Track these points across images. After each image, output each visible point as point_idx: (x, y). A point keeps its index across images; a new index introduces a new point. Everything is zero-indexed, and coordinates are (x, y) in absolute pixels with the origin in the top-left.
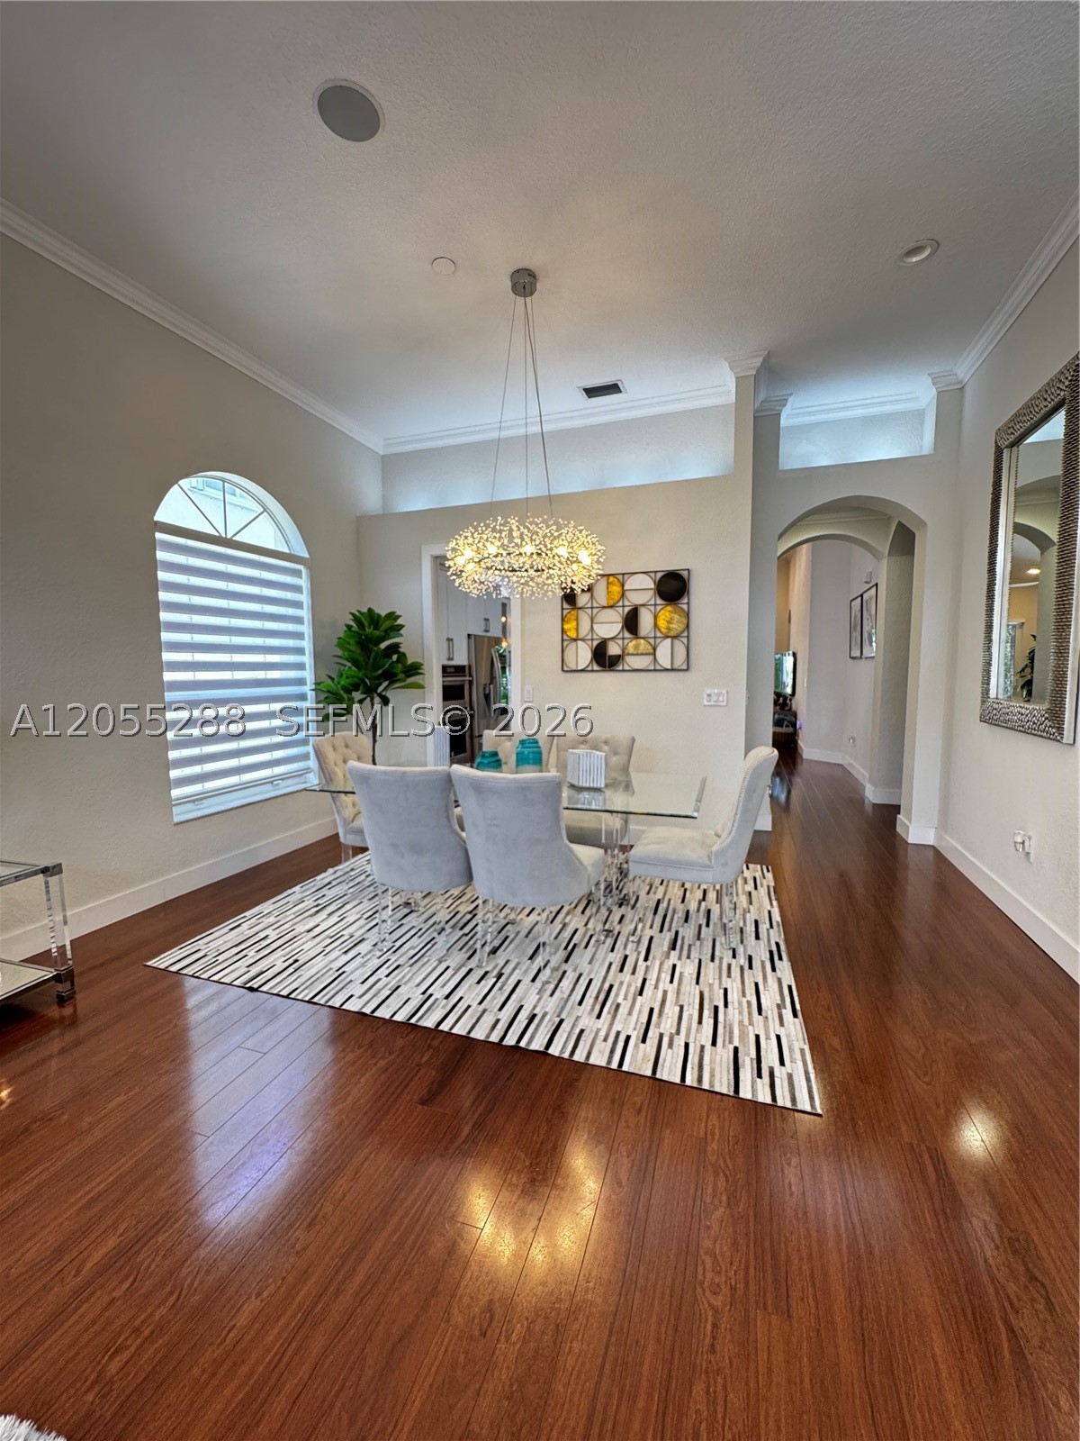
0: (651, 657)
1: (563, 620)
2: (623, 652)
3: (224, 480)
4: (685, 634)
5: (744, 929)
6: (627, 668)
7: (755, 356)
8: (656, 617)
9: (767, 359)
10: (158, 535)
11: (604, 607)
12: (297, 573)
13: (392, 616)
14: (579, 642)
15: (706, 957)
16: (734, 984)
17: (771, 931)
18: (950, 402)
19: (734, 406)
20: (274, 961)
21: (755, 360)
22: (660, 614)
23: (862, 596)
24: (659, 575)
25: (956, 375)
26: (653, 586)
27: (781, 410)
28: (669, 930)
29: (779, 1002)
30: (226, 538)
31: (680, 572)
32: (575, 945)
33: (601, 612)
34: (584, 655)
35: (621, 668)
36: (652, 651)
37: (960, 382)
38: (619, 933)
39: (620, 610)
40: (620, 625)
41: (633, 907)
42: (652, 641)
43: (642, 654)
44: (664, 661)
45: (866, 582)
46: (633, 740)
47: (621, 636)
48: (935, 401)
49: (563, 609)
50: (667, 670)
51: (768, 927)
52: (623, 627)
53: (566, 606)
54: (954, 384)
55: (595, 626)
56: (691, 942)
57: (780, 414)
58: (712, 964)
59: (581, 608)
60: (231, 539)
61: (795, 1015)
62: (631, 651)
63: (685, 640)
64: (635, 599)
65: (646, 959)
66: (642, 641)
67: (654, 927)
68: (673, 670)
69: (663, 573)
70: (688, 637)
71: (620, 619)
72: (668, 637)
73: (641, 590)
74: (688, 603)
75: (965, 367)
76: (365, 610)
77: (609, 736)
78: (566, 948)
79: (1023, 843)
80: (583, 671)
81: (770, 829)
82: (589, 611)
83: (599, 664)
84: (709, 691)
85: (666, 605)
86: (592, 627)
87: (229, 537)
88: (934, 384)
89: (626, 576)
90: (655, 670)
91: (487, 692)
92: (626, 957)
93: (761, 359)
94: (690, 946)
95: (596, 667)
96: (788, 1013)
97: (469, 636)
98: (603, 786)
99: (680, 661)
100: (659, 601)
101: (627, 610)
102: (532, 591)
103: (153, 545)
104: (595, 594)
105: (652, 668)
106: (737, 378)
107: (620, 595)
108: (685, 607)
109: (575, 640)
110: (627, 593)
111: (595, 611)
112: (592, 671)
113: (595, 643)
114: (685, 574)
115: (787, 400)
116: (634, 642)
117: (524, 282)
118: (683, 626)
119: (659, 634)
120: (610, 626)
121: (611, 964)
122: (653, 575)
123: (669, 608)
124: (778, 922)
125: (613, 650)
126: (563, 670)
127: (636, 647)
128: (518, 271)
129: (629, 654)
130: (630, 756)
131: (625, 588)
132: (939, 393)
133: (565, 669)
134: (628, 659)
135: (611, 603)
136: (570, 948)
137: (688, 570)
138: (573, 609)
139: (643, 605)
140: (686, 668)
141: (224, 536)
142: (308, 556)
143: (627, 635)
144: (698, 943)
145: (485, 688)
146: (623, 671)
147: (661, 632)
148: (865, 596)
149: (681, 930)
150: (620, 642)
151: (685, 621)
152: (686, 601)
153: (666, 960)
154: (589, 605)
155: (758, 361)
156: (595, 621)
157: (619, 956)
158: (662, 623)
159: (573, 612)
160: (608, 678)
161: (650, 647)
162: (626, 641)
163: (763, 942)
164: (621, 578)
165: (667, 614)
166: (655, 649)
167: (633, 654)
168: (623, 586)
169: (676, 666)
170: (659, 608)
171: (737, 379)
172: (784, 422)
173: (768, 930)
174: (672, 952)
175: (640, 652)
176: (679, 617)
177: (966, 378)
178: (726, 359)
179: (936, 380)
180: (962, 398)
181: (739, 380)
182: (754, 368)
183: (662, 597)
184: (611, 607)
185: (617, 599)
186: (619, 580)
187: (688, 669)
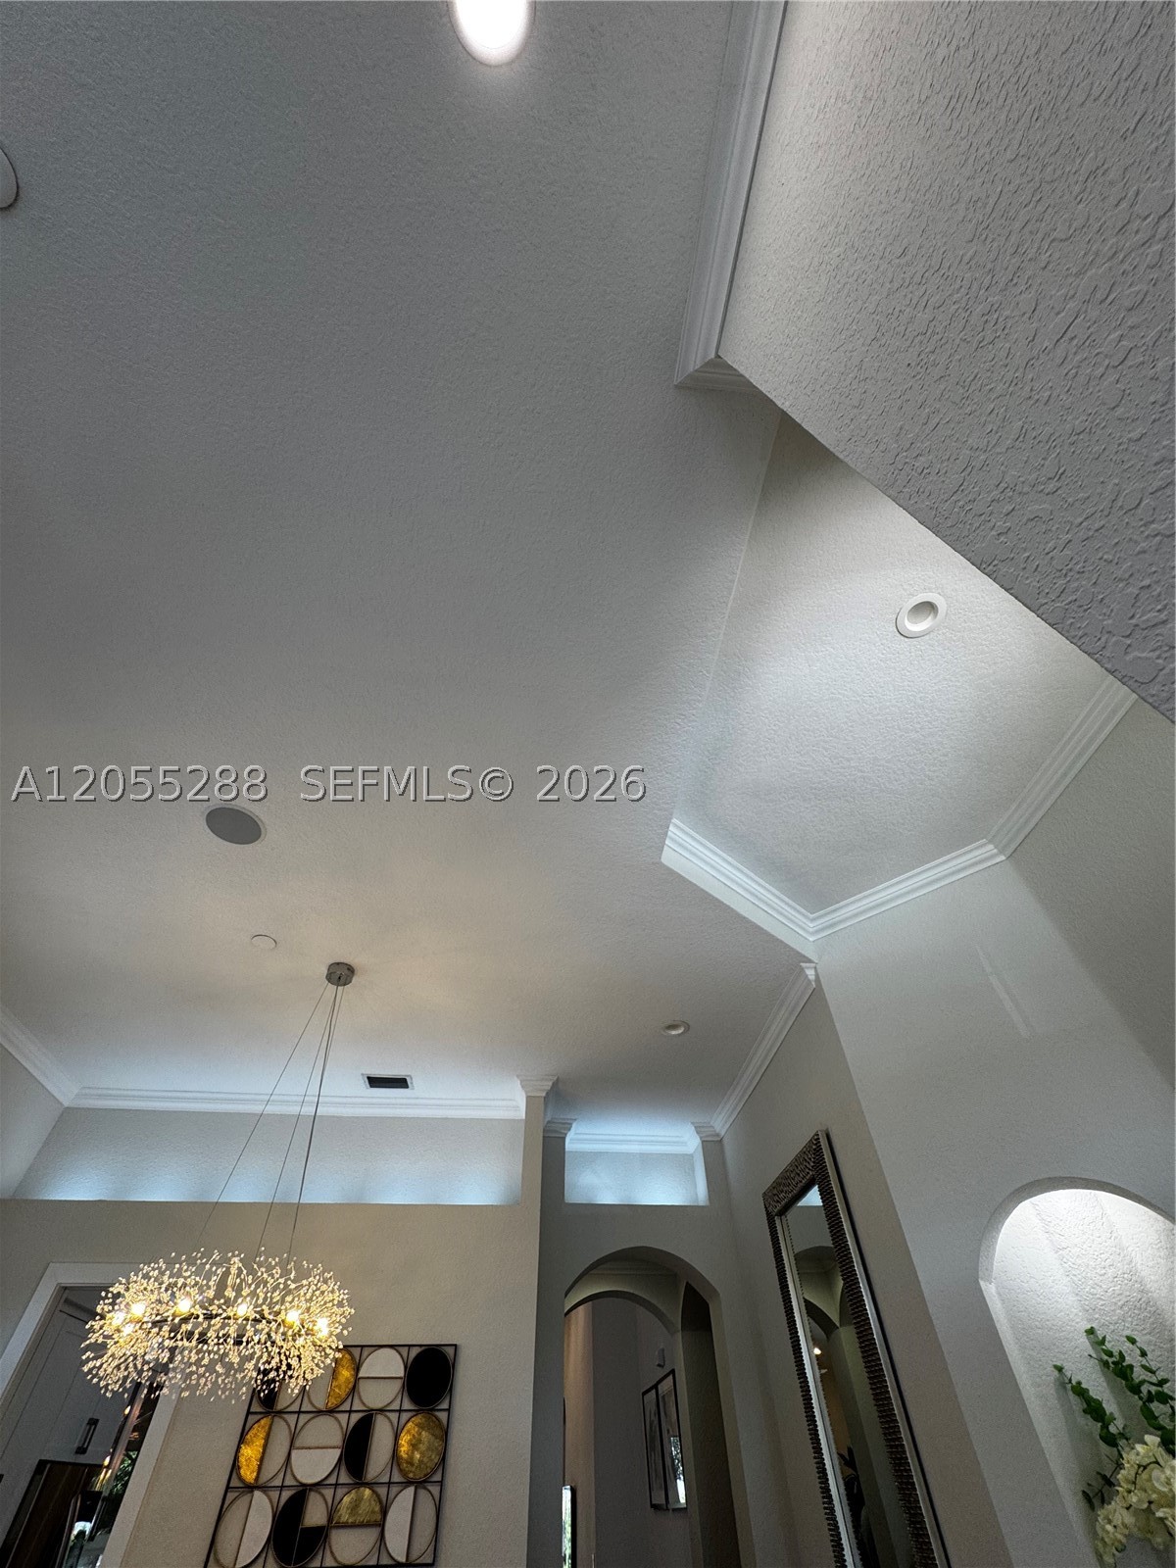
0: (375, 1534)
1: (242, 1438)
2: (330, 1519)
4: (438, 1476)
6: (328, 1560)
7: (546, 1080)
8: (396, 1439)
9: (555, 1084)
11: (319, 1412)
14: (257, 1495)
18: (713, 1150)
19: (523, 1125)
21: (546, 1083)
22: (404, 1431)
23: (655, 1387)
24: (414, 1352)
25: (713, 1127)
26: (402, 1374)
27: (566, 1134)
31: (442, 1348)
33: (311, 1424)
34: (256, 1528)
35: (318, 1561)
36: (379, 1517)
37: (718, 1135)
39: (344, 1419)
40: (337, 1453)
42: (383, 1492)
43: (361, 1525)
45: (657, 1366)
47: (333, 1479)
48: (700, 1150)
49: (248, 1413)
50: (398, 1564)
52: (340, 1459)
53: (255, 1405)
54: (712, 1135)
55: (294, 1453)
57: (564, 1139)
59: (281, 1412)
62: (344, 1516)
63: (435, 1490)
64: (375, 1396)
66: (367, 1492)
68: (408, 1564)
69: (419, 1350)
70: (441, 1483)
71: (341, 1442)
72: (411, 1483)
73: (384, 1380)
74: (449, 1410)
75: (720, 1123)
82: (293, 1420)
83: (278, 1552)
85: (417, 1412)
86: (289, 1454)
88: (697, 1133)
89: (366, 1351)
93: (550, 1084)
95: (271, 1562)
97: (39, 1465)
100: (407, 1405)
101: (355, 1417)
105: (374, 1562)
107: (350, 1387)
108: (443, 1416)
109: (250, 1489)
110: (361, 1384)
111: (302, 1420)
113: (286, 1496)
114: (450, 1351)
115: (571, 1124)
116: (353, 1494)
117: (341, 974)
118: (436, 1459)
119: (396, 1476)
120: (319, 1456)
122: (404, 1351)
123: (418, 1419)
125: (314, 1513)
127: (355, 1506)
128: (338, 964)
129: (338, 1525)
131: (360, 1375)
132: (703, 1142)
134: (335, 1537)
135: (332, 1403)
137: (455, 1345)
138: (267, 1414)
139: (381, 1411)
140: (430, 1561)
143: (344, 1478)
147: (401, 1471)
148: (660, 1389)
150: (329, 1494)
151: (441, 1448)
152: (445, 1405)
154: (296, 1406)
155: (548, 1085)
156: (298, 1443)
158: (405, 1450)
159: (265, 1420)
161: (377, 1508)
162: (340, 1491)
164: (359, 1354)
165: (414, 1433)
166: (384, 1512)
167: (345, 1526)
168: (357, 1369)
169: (413, 1556)
170: (405, 1416)
171: (528, 1098)
172: (569, 1145)
175: (359, 1519)
176: (433, 1438)
177: (723, 1133)
178: (518, 1076)
179: (698, 1130)
180: (722, 1151)
181: (529, 1099)
182: (543, 1090)
183: (412, 1396)
184: (331, 1412)
185: (344, 1395)
186: (353, 1358)
187: (433, 1563)
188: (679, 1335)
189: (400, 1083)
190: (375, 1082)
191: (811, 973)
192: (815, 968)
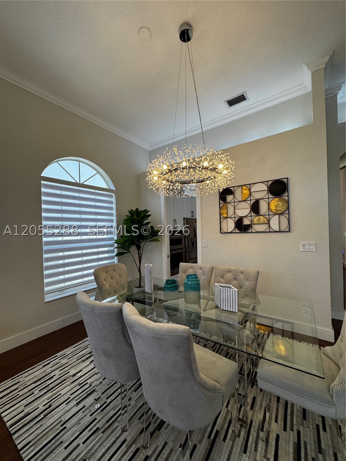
0: (267, 226)
1: (220, 209)
2: (251, 223)
3: (79, 161)
4: (287, 212)
6: (253, 231)
8: (269, 205)
10: (42, 182)
11: (240, 201)
12: (111, 196)
13: (146, 211)
14: (228, 219)
20: (38, 405)
22: (271, 203)
24: (270, 183)
26: (267, 189)
27: (337, 93)
30: (80, 183)
31: (281, 180)
32: (217, 432)
33: (239, 204)
34: (231, 225)
35: (250, 231)
36: (267, 222)
38: (251, 422)
39: (249, 202)
40: (250, 209)
42: (267, 217)
43: (262, 224)
44: (275, 227)
47: (250, 215)
49: (220, 204)
50: (277, 232)
52: (251, 210)
53: (221, 202)
55: (236, 210)
57: (337, 95)
59: (229, 203)
60: (82, 184)
62: (256, 222)
63: (287, 216)
64: (257, 196)
66: (262, 217)
67: (279, 421)
68: (280, 231)
69: (272, 182)
70: (289, 214)
71: (250, 207)
72: (277, 214)
73: (260, 191)
74: (288, 196)
76: (134, 210)
77: (244, 269)
78: (209, 437)
80: (230, 233)
82: (233, 204)
83: (238, 229)
84: (303, 242)
85: (275, 198)
86: (234, 211)
87: (81, 183)
89: (252, 185)
90: (269, 232)
91: (192, 241)
93: (328, 57)
95: (237, 231)
97: (184, 218)
98: (236, 311)
99: (284, 226)
100: (270, 196)
101: (252, 202)
103: (40, 186)
104: (236, 195)
106: (312, 73)
107: (248, 195)
108: (286, 198)
109: (226, 218)
110: (252, 194)
111: (236, 203)
112: (235, 233)
113: (236, 219)
114: (285, 180)
115: (341, 86)
116: (257, 218)
118: (285, 208)
119: (271, 213)
120: (244, 210)
122: (266, 183)
123: (276, 199)
125: (246, 222)
126: (221, 232)
127: (259, 220)
129: (254, 224)
131: (251, 191)
133: (222, 232)
134: (254, 226)
135: (244, 199)
136: (212, 437)
137: (287, 178)
138: (225, 203)
139: (261, 199)
141: (79, 182)
142: (115, 189)
143: (253, 214)
146: (252, 232)
147: (272, 212)
149: (301, 429)
150: (250, 218)
151: (287, 205)
152: (286, 194)
154: (233, 201)
156: (236, 208)
158: (273, 207)
159: (225, 205)
160: (244, 236)
161: (266, 220)
162: (253, 218)
164: (249, 186)
165: (275, 203)
166: (269, 221)
167: (256, 224)
168: (250, 190)
169: (282, 230)
170: (270, 200)
172: (339, 100)
175: (260, 223)
176: (283, 204)
178: (304, 64)
181: (314, 73)
183: (272, 194)
184: (244, 201)
185: (247, 197)
186: (248, 188)
187: (289, 231)
189: (241, 98)
190: (232, 103)
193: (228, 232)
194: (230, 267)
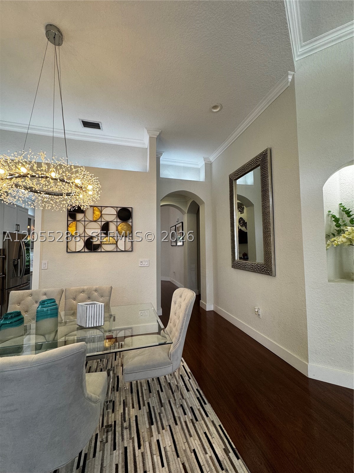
0: (115, 246)
1: (68, 226)
2: (101, 243)
5: (179, 385)
6: (103, 250)
7: (157, 131)
8: (117, 227)
11: (91, 221)
15: (172, 421)
16: (196, 441)
17: (190, 380)
18: (208, 166)
21: (156, 132)
22: (119, 227)
23: (175, 226)
24: (119, 209)
25: (210, 159)
26: (116, 214)
27: (160, 157)
28: (144, 405)
29: (224, 447)
31: (127, 208)
33: (89, 224)
34: (80, 245)
35: (100, 250)
36: (115, 243)
37: (210, 162)
39: (100, 223)
40: (100, 230)
41: (117, 390)
43: (110, 244)
44: (121, 246)
45: (177, 222)
46: (112, 288)
48: (204, 166)
49: (68, 221)
50: (122, 251)
51: (188, 379)
53: (69, 219)
54: (208, 162)
55: (86, 230)
56: (159, 411)
57: (160, 158)
58: (177, 426)
59: (79, 221)
61: (238, 458)
62: (106, 242)
64: (107, 218)
65: (139, 448)
66: (111, 238)
67: (135, 405)
68: (125, 251)
69: (120, 208)
71: (100, 228)
73: (110, 215)
74: (132, 222)
75: (212, 158)
77: (97, 287)
79: (258, 312)
80: (79, 252)
81: (162, 315)
82: (83, 223)
83: (88, 248)
84: (141, 260)
85: (122, 222)
86: (85, 230)
88: (204, 161)
89: (103, 208)
90: (117, 251)
91: (16, 263)
92: (126, 448)
93: (159, 133)
94: (159, 414)
95: (86, 250)
96: (232, 454)
98: (102, 325)
99: (128, 247)
100: (119, 220)
101: (103, 223)
102: (52, 206)
104: (87, 215)
105: (116, 250)
106: (150, 137)
107: (100, 216)
108: (130, 224)
110: (103, 215)
111: (86, 223)
112: (85, 252)
113: (86, 238)
114: (130, 209)
115: (162, 153)
117: (55, 35)
118: (130, 232)
120: (94, 230)
121: (117, 466)
122: (116, 208)
123: (123, 224)
124: (190, 372)
126: (67, 252)
127: (108, 241)
128: (51, 25)
129: (104, 244)
130: (110, 297)
131: (102, 213)
132: (205, 164)
133: (69, 251)
134: (103, 246)
135: (95, 219)
137: (132, 208)
138: (74, 221)
139: (111, 222)
140: (131, 250)
144: (163, 408)
145: (14, 262)
146: (101, 252)
148: (177, 226)
151: (131, 230)
152: (131, 221)
153: (152, 438)
154: (83, 220)
156: (86, 227)
157: (121, 452)
158: (120, 230)
159: (74, 223)
160: (93, 256)
161: (114, 241)
163: (191, 392)
164: (101, 208)
165: (122, 226)
166: (117, 242)
167: (106, 244)
169: (126, 250)
170: (118, 223)
172: (161, 162)
173: (188, 380)
174: (152, 426)
176: (128, 228)
177: (212, 161)
178: (146, 128)
179: (205, 159)
180: (211, 167)
181: (151, 138)
182: (156, 135)
183: (120, 219)
184: (95, 221)
185: (98, 218)
186: (99, 209)
187: (132, 251)
188: (186, 214)
189: (96, 126)
190: (86, 124)
191: (290, 77)
192: (294, 75)
193: (76, 251)
194: (82, 287)
